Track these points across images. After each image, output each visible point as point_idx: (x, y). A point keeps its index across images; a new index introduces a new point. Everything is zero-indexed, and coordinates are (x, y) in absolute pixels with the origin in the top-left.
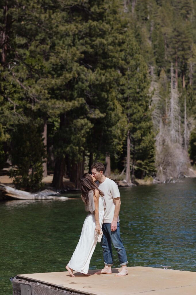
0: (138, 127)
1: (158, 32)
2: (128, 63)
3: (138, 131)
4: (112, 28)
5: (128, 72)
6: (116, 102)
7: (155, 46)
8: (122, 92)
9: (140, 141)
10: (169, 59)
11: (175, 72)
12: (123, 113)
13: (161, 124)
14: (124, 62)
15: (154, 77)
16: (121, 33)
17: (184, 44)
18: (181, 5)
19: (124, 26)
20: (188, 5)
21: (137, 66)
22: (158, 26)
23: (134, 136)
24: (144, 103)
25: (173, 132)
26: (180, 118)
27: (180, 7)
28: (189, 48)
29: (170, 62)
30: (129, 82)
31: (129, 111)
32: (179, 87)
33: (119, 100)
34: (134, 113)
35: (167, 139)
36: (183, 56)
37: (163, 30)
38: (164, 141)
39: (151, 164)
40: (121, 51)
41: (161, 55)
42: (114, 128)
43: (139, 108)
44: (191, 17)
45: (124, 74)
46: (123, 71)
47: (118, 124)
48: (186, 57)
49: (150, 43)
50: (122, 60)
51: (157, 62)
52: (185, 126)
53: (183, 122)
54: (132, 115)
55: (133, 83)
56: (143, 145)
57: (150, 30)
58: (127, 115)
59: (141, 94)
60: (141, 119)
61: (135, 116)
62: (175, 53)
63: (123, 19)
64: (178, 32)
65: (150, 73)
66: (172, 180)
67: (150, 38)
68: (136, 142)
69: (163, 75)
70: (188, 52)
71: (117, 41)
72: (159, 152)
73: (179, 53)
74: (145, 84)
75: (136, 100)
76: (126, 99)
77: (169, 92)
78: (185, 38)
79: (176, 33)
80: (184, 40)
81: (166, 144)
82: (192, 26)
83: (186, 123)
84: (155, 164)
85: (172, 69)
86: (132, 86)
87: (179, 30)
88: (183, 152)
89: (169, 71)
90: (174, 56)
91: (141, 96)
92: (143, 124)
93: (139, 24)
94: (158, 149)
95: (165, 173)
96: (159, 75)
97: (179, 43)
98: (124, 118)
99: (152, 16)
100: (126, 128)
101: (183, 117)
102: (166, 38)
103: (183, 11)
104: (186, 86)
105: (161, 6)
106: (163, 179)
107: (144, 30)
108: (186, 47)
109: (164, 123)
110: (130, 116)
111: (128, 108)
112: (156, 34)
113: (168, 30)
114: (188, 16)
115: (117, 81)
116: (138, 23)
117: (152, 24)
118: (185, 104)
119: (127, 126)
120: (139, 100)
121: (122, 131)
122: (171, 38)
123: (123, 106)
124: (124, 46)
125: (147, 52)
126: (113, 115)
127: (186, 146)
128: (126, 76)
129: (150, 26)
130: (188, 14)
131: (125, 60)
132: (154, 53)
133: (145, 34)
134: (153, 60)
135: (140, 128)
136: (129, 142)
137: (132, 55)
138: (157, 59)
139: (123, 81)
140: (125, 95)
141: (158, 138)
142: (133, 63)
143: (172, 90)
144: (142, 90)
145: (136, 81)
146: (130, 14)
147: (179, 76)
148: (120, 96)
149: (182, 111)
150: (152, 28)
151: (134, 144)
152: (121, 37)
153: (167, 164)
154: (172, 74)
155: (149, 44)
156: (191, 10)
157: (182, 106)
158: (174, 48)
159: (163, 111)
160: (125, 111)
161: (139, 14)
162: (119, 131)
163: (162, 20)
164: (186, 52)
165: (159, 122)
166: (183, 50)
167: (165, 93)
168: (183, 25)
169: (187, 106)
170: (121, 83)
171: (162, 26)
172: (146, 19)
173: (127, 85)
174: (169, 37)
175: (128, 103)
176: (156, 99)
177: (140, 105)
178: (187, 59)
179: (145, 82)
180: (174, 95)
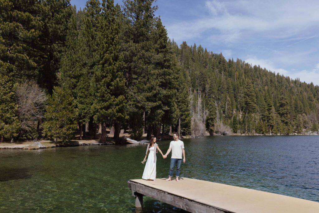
0: (184, 114)
1: (193, 73)
2: (180, 87)
3: (184, 116)
4: (174, 72)
5: (180, 90)
6: (175, 103)
7: (192, 79)
8: (177, 99)
9: (184, 120)
10: (198, 85)
11: (200, 91)
12: (177, 108)
13: (194, 113)
14: (178, 86)
15: (191, 92)
16: (177, 74)
17: (204, 79)
18: (203, 62)
19: (179, 71)
20: (206, 62)
21: (184, 88)
22: (193, 71)
23: (182, 118)
24: (187, 104)
25: (199, 116)
26: (202, 110)
27: (203, 63)
28: (207, 80)
29: (198, 86)
30: (180, 94)
31: (180, 107)
32: (202, 97)
33: (176, 102)
34: (182, 108)
35: (196, 119)
36: (204, 84)
37: (195, 72)
38: (195, 120)
39: (189, 130)
40: (177, 81)
41: (194, 83)
42: (173, 114)
43: (184, 106)
44: (207, 67)
45: (178, 91)
46: (178, 90)
47: (175, 112)
48: (205, 84)
49: (190, 78)
50: (178, 85)
51: (192, 86)
52: (204, 113)
53: (203, 112)
54: (181, 109)
55: (182, 95)
56: (186, 121)
57: (190, 73)
58: (179, 109)
59: (185, 100)
60: (185, 110)
61: (182, 109)
62: (200, 83)
63: (178, 68)
64: (202, 73)
65: (189, 90)
66: (198, 137)
67: (190, 76)
68: (183, 120)
69: (195, 91)
70: (206, 82)
71: (175, 77)
72: (193, 125)
73: (202, 82)
74: (187, 96)
75: (183, 102)
76: (179, 102)
77: (198, 99)
78: (205, 76)
79: (201, 74)
80: (204, 77)
81: (196, 121)
82: (208, 71)
83: (204, 112)
84: (191, 130)
85: (199, 89)
86: (181, 96)
87: (202, 72)
88: (203, 125)
89: (197, 90)
90: (200, 84)
91: (185, 101)
92: (186, 113)
93: (185, 70)
94: (192, 123)
95: (195, 134)
96: (193, 92)
97: (202, 78)
98: (178, 110)
99: (191, 66)
100: (179, 114)
101: (203, 110)
102: (197, 76)
103: (204, 65)
104: (205, 96)
105: (195, 62)
106: (194, 136)
107: (187, 72)
108: (205, 80)
109: (195, 112)
110: (180, 109)
111: (179, 106)
112: (192, 74)
113: (198, 73)
114: (206, 67)
115: (175, 94)
116: (185, 69)
117: (191, 70)
118: (204, 104)
119: (179, 113)
120: (185, 102)
121: (177, 115)
122: (199, 76)
123: (178, 105)
124: (179, 79)
125: (189, 82)
126: (173, 109)
127: (204, 122)
128: (179, 92)
129: (190, 71)
130: (206, 66)
131: (179, 85)
132: (191, 82)
134: (191, 85)
135: (185, 114)
136: (180, 120)
137: (182, 83)
138: (193, 85)
139: (178, 94)
140: (179, 100)
141: (192, 119)
142: (182, 86)
143: (199, 98)
144: (186, 98)
145: (183, 94)
146: (181, 65)
147: (202, 92)
148: (176, 100)
149: (203, 107)
150: (191, 72)
151: (182, 121)
152: (177, 75)
153: (196, 130)
154: (199, 92)
155: (189, 78)
156: (207, 64)
157: (203, 105)
158: (200, 80)
159: (195, 107)
160: (178, 107)
161: (185, 66)
162: (176, 116)
163: (195, 68)
164: (205, 82)
165: (193, 112)
166: (204, 81)
167: (196, 99)
168: (204, 71)
169: (205, 105)
170: (177, 95)
171: (195, 71)
172: (188, 68)
173: (179, 96)
174: (198, 75)
175: (180, 104)
176: (192, 102)
177: (185, 105)
178: (205, 85)
179: (187, 94)
180: (200, 100)
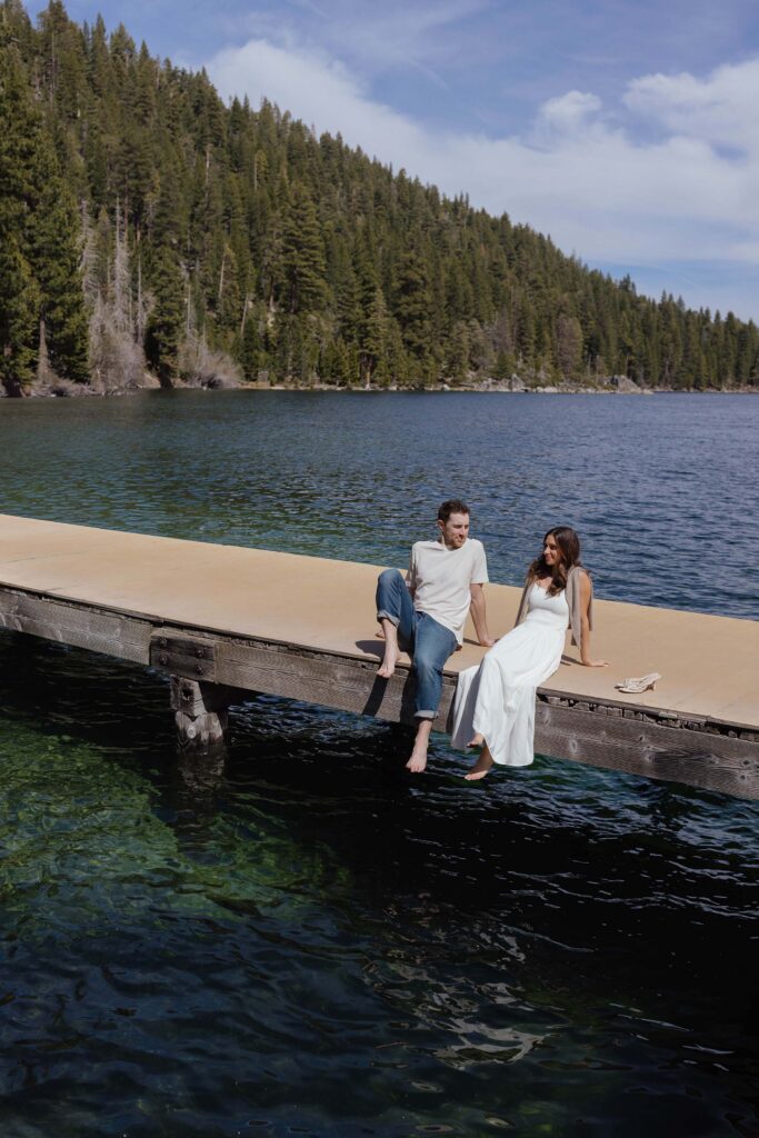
0: (58, 301)
1: (95, 141)
2: (40, 190)
3: (59, 309)
4: (10, 125)
5: (41, 207)
6: (20, 256)
7: (90, 167)
8: (31, 240)
9: (61, 324)
10: (113, 191)
11: (123, 214)
12: (32, 275)
13: (99, 299)
14: (32, 188)
15: (87, 219)
16: (28, 136)
17: (139, 167)
18: (134, 99)
19: (31, 124)
20: (147, 100)
21: (55, 197)
22: (96, 132)
23: (52, 316)
24: (69, 262)
25: (118, 313)
26: (131, 291)
27: (132, 102)
28: (148, 176)
29: (115, 197)
30: (42, 222)
31: (43, 273)
32: (129, 240)
33: (26, 253)
34: (51, 278)
35: (109, 325)
36: (137, 188)
37: (105, 139)
38: (103, 327)
39: (81, 363)
40: (28, 167)
41: (100, 182)
42: (15, 299)
43: (60, 269)
44: (151, 121)
45: (33, 209)
46: (32, 203)
47: (24, 294)
48: (142, 190)
49: (82, 160)
50: (30, 183)
51: (93, 195)
52: (139, 304)
53: (136, 299)
54: (47, 279)
55: (48, 225)
56: (66, 331)
57: (81, 138)
58: (39, 279)
59: (64, 245)
60: (64, 288)
61: (52, 282)
62: (124, 182)
63: (30, 110)
64: (128, 145)
65: (81, 210)
66: (116, 391)
67: (81, 151)
68: (55, 326)
69: (104, 216)
70: (146, 181)
71: (18, 149)
72: (96, 344)
73: (130, 182)
74: (70, 230)
75: (56, 255)
76: (38, 253)
77: (114, 247)
78: (140, 157)
79: (125, 147)
80: (139, 160)
81: (106, 331)
82: (153, 138)
83: (141, 300)
84: (88, 364)
85: (118, 207)
86: (47, 231)
87: (131, 141)
88: (134, 348)
89: (112, 212)
90: (122, 187)
91: (64, 250)
92: (67, 297)
93: (62, 124)
94: (94, 338)
95: (104, 380)
96: (96, 217)
97: (132, 165)
98: (35, 285)
99: (85, 112)
100: (37, 301)
101: (137, 291)
102: (110, 153)
103: (139, 110)
104: (141, 239)
105: (100, 95)
106: (101, 389)
107: (71, 135)
108: (143, 173)
109: (105, 299)
110: (44, 282)
111: (40, 269)
112: (90, 144)
113: (112, 141)
114: (147, 119)
115: (20, 218)
116: (60, 121)
117: (85, 126)
118: (139, 270)
119: (40, 298)
120: (61, 256)
121: (31, 305)
122: (116, 155)
123: (33, 264)
124: (33, 160)
125: (77, 175)
126: (13, 278)
127: (140, 339)
128: (37, 213)
129: (82, 130)
130: (147, 115)
131: (34, 183)
132: (89, 178)
133: (73, 142)
134: (87, 189)
135: (62, 304)
136: (43, 325)
137: (46, 177)
138: (93, 188)
139: (31, 220)
140: (36, 245)
141: (94, 323)
142: (48, 190)
143: (119, 245)
144: (65, 238)
145: (55, 222)
146: (46, 104)
147: (130, 222)
148: (27, 246)
149: (135, 280)
150: (85, 134)
151: (52, 330)
152: (25, 141)
153: (106, 365)
154: (118, 218)
155: (79, 162)
156: (151, 110)
157: (135, 272)
158: (120, 172)
159: (102, 275)
160: (36, 273)
161: (62, 106)
162: (24, 306)
163: (103, 122)
164: (142, 182)
165: (96, 297)
166: (137, 177)
167: (105, 248)
168: (139, 135)
169: (143, 273)
170: (27, 224)
171: (102, 132)
172: (75, 117)
173: (38, 228)
174: (114, 152)
175: (41, 260)
176: (89, 256)
177: (61, 265)
178: (143, 194)
179: (70, 224)
180: (122, 253)
